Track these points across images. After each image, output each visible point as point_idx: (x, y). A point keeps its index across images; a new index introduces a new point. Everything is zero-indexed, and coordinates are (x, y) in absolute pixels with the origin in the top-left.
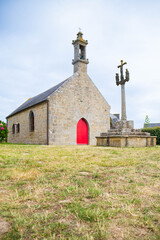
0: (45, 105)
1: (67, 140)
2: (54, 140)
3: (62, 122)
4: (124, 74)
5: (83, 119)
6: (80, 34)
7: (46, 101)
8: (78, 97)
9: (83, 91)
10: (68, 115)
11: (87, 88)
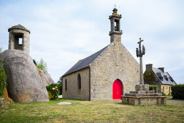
0: (88, 71)
1: (105, 96)
2: (94, 97)
3: (101, 83)
4: (142, 49)
5: (118, 79)
6: (115, 10)
7: (88, 68)
8: (114, 62)
9: (118, 57)
10: (106, 78)
11: (121, 54)
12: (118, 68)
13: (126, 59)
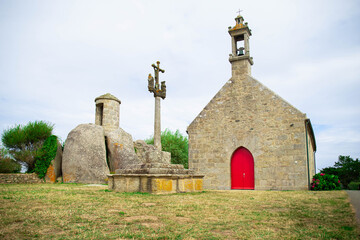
3: (206, 156)
5: (241, 148)
8: (233, 115)
9: (240, 104)
10: (215, 146)
11: (248, 97)
12: (240, 124)
13: (259, 105)
